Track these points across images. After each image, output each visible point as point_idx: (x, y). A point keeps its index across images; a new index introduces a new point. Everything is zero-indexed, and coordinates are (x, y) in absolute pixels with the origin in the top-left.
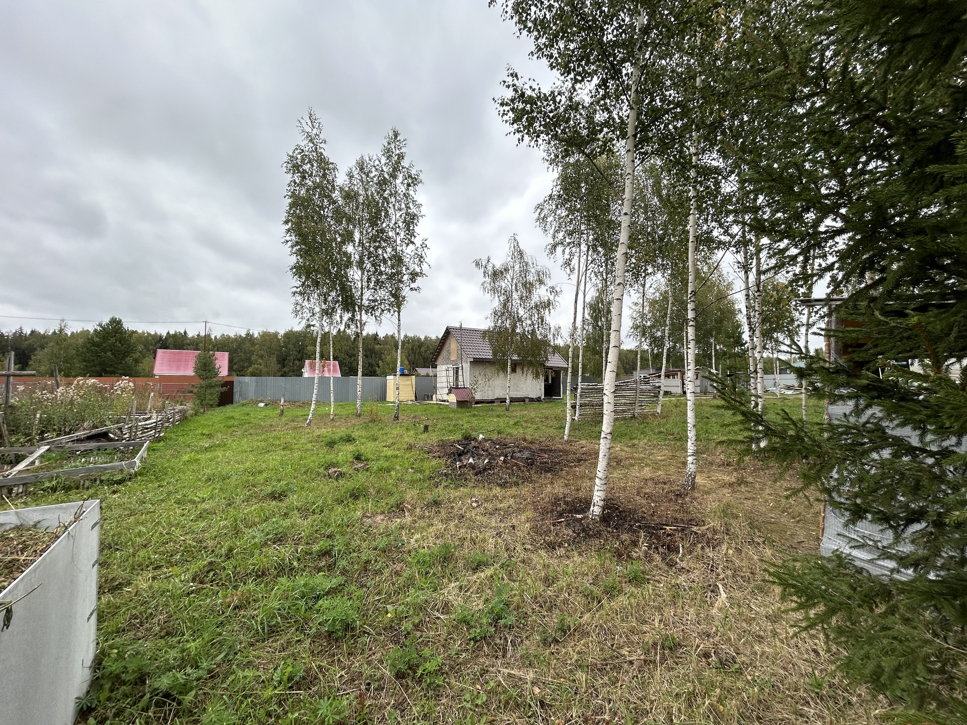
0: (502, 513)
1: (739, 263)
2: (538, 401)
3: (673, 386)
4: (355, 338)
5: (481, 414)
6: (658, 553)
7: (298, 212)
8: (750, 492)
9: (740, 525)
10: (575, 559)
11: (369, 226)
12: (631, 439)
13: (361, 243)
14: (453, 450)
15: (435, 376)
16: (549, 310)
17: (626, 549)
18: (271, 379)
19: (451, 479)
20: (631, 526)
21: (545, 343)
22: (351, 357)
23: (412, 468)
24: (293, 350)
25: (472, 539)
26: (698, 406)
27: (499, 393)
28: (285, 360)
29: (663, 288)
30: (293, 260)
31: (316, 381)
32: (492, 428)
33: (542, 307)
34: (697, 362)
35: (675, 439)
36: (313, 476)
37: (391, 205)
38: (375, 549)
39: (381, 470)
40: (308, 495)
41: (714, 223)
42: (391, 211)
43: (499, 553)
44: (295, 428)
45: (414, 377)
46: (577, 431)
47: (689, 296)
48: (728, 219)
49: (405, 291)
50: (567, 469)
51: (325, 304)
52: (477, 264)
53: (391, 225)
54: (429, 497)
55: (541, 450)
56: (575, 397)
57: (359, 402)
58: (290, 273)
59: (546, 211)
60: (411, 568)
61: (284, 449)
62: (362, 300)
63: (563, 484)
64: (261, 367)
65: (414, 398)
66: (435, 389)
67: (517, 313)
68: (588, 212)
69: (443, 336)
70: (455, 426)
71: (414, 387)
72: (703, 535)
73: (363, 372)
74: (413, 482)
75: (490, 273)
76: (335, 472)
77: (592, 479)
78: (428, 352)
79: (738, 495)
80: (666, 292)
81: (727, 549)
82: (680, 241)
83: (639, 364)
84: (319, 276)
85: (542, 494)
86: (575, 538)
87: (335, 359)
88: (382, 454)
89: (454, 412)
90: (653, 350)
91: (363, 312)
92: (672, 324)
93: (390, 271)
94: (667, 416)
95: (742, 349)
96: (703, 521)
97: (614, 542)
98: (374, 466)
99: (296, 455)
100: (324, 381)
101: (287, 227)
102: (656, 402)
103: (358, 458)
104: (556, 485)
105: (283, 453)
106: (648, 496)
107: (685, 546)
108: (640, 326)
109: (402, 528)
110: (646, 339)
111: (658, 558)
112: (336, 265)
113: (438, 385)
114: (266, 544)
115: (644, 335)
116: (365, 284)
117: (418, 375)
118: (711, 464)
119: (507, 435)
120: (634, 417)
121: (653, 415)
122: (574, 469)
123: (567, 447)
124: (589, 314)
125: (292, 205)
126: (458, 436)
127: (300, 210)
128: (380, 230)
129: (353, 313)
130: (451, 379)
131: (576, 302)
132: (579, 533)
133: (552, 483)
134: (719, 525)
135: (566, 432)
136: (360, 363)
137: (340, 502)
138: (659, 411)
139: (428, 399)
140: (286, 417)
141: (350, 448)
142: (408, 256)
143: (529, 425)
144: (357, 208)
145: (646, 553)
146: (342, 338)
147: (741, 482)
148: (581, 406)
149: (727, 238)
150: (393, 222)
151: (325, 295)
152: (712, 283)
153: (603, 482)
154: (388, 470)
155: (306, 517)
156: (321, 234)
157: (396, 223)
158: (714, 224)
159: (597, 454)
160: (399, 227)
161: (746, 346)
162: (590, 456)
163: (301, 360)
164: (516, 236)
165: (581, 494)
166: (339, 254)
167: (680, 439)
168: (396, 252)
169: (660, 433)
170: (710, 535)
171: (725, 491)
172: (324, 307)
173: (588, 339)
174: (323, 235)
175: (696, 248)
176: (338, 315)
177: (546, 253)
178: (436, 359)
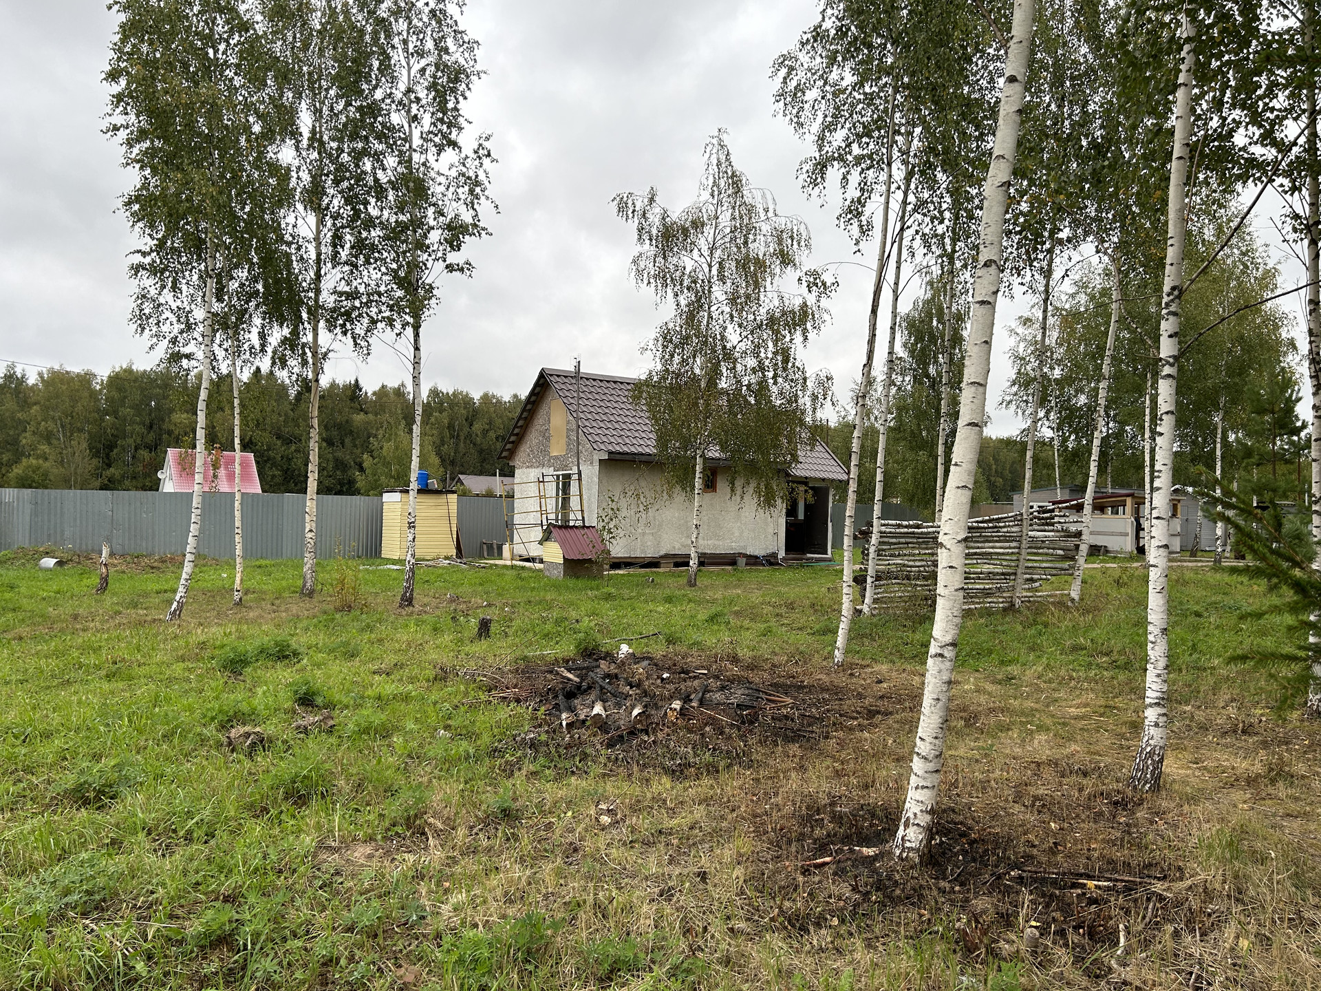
0: (675, 842)
1: (1296, 217)
2: (771, 564)
3: (1112, 534)
4: (299, 394)
5: (626, 593)
6: (1066, 945)
7: (145, 48)
8: (1297, 799)
9: (1270, 880)
10: (858, 956)
11: (338, 96)
12: (1002, 663)
13: (315, 138)
14: (551, 679)
15: (511, 496)
16: (805, 331)
17: (985, 933)
18: (73, 496)
19: (548, 755)
20: (999, 877)
21: (792, 416)
22: (288, 442)
23: (447, 728)
24: (132, 423)
25: (597, 905)
26: (1175, 585)
27: (671, 542)
28: (111, 447)
29: (1098, 282)
30: (132, 179)
31: (196, 501)
32: (652, 630)
33: (787, 324)
34: (1179, 475)
35: (1114, 665)
36: (188, 746)
37: (396, 41)
38: (350, 929)
39: (366, 731)
40: (173, 795)
41: (1238, 111)
42: (397, 56)
43: (664, 939)
44: (141, 623)
45: (453, 498)
46: (866, 642)
47: (1165, 299)
48: (1274, 103)
49: (434, 274)
50: (841, 734)
51: (220, 300)
52: (622, 207)
53: (398, 95)
54: (491, 799)
55: (775, 686)
56: (865, 554)
57: (309, 560)
58: (123, 216)
59: (801, 74)
60: (441, 977)
61: (109, 677)
62: (318, 291)
63: (828, 773)
64: (47, 464)
65: (454, 552)
66: (508, 528)
67: (723, 338)
68: (912, 75)
69: (532, 393)
70: (558, 622)
71: (454, 522)
72: (1178, 904)
73: (320, 483)
74: (448, 763)
75: (654, 232)
76: (247, 735)
77: (903, 760)
78: (492, 435)
79: (1268, 807)
80: (1105, 292)
81: (1237, 937)
82: (1147, 158)
83: (1028, 474)
84: (203, 225)
85: (776, 794)
86: (856, 905)
87: (246, 447)
88: (369, 692)
89: (556, 586)
90: (1065, 440)
91: (322, 324)
92: (1117, 376)
93: (393, 220)
94: (1097, 608)
95: (1292, 443)
96: (1180, 869)
97: (954, 917)
98: (349, 721)
99: (144, 691)
100: (216, 504)
101: (116, 88)
102: (1069, 572)
103: (307, 700)
104: (810, 773)
105: (106, 686)
106: (1043, 806)
107: (1134, 929)
108: (1035, 379)
109: (420, 876)
110: (1048, 413)
111: (1062, 956)
112: (250, 196)
113: (517, 519)
114: (63, 916)
115: (1043, 401)
116: (327, 250)
117: (464, 494)
118: (1204, 728)
119: (690, 646)
120: (1010, 608)
121: (1060, 604)
122: (858, 734)
123: (841, 680)
124: (905, 345)
125: (127, 31)
126: (566, 648)
127: (151, 43)
128: (369, 106)
129: (296, 327)
130: (551, 505)
131: (874, 311)
132: (868, 893)
133: (802, 768)
134: (1219, 878)
135: (841, 641)
136: (314, 457)
137: (259, 811)
138: (1075, 595)
139: (491, 555)
140: (114, 594)
141: (285, 675)
142: (442, 179)
143: (746, 623)
144: (306, 47)
145: (1035, 943)
146: (264, 392)
147: (1277, 773)
148: (878, 578)
149: (1270, 153)
150: (402, 87)
151: (219, 276)
152: (1224, 271)
153: (931, 766)
154: (385, 732)
155: (169, 850)
156: (208, 111)
157: (409, 91)
158: (1237, 114)
159: (916, 698)
160: (418, 100)
161: (1303, 434)
162: (899, 702)
163: (156, 450)
164: (724, 137)
165: (875, 797)
166: (258, 168)
167: (1127, 666)
168: (409, 167)
169: (1076, 648)
170: (1195, 904)
171: (1237, 795)
172: (217, 307)
173: (901, 409)
174: (214, 113)
175: (1189, 178)
176: (255, 331)
177: (800, 182)
178: (512, 453)
